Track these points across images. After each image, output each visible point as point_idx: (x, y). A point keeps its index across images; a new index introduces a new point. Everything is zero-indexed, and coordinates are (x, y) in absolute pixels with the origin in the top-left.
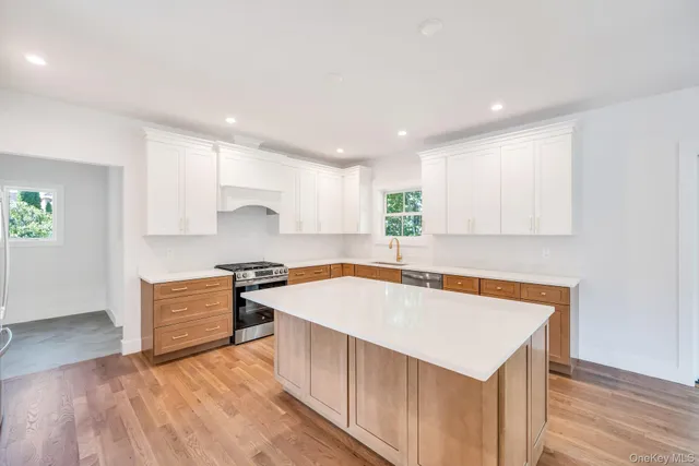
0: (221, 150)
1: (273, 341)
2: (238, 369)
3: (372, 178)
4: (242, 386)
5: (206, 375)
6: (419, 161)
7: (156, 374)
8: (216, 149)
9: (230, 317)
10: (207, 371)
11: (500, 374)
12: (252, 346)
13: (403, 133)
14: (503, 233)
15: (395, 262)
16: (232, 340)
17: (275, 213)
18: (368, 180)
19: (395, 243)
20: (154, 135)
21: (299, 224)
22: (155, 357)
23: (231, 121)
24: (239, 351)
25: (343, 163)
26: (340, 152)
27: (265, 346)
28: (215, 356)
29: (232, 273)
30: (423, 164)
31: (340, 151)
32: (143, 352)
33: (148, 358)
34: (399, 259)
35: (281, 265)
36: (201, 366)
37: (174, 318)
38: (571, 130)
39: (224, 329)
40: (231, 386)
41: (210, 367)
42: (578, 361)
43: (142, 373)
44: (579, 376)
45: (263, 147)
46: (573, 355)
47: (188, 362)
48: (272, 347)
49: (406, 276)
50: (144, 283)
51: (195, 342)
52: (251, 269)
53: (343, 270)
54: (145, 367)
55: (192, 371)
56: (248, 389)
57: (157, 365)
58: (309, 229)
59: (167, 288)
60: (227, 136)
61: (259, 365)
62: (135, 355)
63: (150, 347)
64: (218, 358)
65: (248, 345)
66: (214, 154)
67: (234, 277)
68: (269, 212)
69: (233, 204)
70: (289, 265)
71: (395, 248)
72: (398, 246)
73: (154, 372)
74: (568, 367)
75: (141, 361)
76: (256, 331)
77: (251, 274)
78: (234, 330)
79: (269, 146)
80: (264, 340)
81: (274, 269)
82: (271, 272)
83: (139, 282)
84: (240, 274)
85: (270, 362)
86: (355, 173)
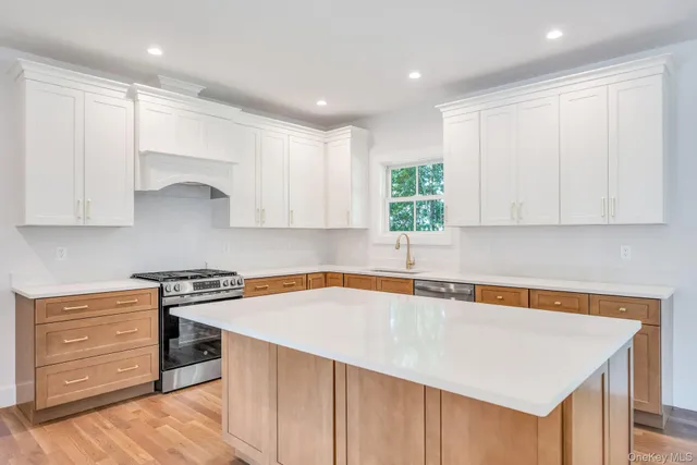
0: (140, 97)
1: (220, 388)
2: (166, 429)
3: (371, 144)
4: (173, 452)
5: (117, 437)
6: (439, 119)
7: (39, 437)
8: (132, 96)
9: (155, 351)
10: (118, 431)
11: (565, 408)
12: (189, 395)
13: (415, 75)
14: (563, 223)
15: (405, 269)
16: (158, 387)
17: (222, 195)
18: (363, 149)
19: (403, 241)
20: (36, 72)
21: (261, 212)
22: (37, 412)
23: (155, 51)
24: (167, 402)
25: (326, 123)
26: (322, 105)
27: (208, 395)
28: (130, 410)
29: (157, 285)
30: (446, 121)
31: (322, 103)
32: (17, 406)
33: (26, 416)
34: (410, 264)
35: (233, 274)
36: (109, 425)
37: (67, 353)
38: (662, 70)
39: (144, 369)
40: (155, 451)
41: (122, 425)
42: (672, 408)
43: (16, 436)
44: (674, 430)
45: (204, 95)
46: (665, 401)
47: (88, 419)
48: (220, 397)
49: (420, 288)
50: (19, 297)
51: (99, 389)
52: (186, 278)
53: (327, 279)
54: (21, 427)
55: (95, 432)
56: (182, 457)
57: (42, 424)
58: (275, 220)
59: (55, 305)
60: (149, 76)
61: (198, 422)
62: (7, 410)
63: (29, 398)
64: (138, 412)
65: (182, 393)
66: (130, 103)
67: (161, 290)
68: (215, 193)
69: (158, 180)
70: (244, 274)
71: (403, 250)
72: (408, 245)
73: (36, 434)
74: (659, 416)
75: (16, 419)
76: (195, 372)
77: (187, 286)
78: (161, 370)
79: (213, 93)
80: (207, 386)
81: (223, 280)
82: (217, 284)
83: (13, 297)
84: (170, 285)
85: (215, 417)
86: (344, 137)
